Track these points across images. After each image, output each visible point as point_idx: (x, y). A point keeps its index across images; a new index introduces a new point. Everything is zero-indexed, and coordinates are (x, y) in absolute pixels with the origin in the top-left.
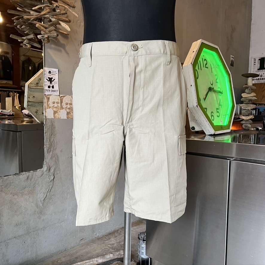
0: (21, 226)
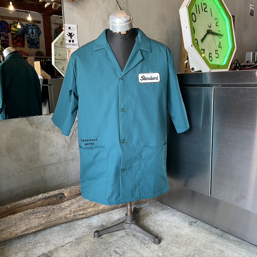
0: (54, 156)
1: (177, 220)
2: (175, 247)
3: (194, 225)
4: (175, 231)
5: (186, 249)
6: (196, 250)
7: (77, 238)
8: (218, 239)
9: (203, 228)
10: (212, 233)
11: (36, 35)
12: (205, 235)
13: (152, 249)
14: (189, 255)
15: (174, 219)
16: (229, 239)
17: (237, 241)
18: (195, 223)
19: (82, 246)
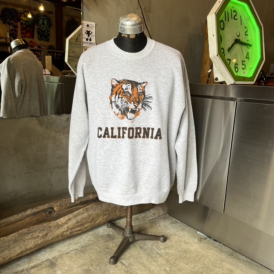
0: (62, 159)
1: (186, 234)
2: (183, 263)
3: (203, 241)
4: (184, 246)
5: (195, 266)
6: (204, 268)
7: (82, 245)
8: (228, 258)
9: (213, 245)
10: (221, 251)
11: (46, 27)
12: (215, 253)
13: (159, 263)
14: (197, 272)
15: (183, 234)
16: (239, 259)
17: (247, 261)
18: (205, 239)
19: (87, 254)
